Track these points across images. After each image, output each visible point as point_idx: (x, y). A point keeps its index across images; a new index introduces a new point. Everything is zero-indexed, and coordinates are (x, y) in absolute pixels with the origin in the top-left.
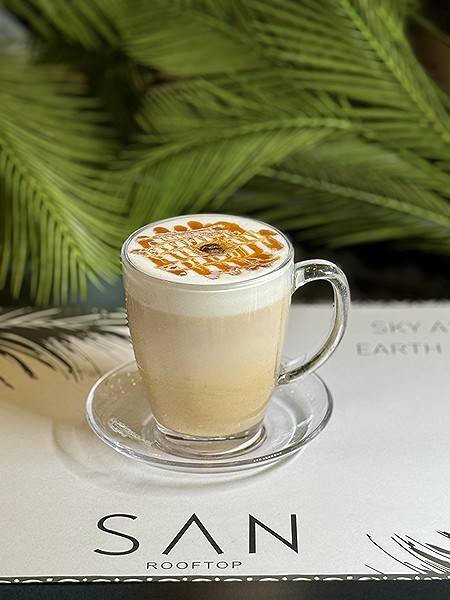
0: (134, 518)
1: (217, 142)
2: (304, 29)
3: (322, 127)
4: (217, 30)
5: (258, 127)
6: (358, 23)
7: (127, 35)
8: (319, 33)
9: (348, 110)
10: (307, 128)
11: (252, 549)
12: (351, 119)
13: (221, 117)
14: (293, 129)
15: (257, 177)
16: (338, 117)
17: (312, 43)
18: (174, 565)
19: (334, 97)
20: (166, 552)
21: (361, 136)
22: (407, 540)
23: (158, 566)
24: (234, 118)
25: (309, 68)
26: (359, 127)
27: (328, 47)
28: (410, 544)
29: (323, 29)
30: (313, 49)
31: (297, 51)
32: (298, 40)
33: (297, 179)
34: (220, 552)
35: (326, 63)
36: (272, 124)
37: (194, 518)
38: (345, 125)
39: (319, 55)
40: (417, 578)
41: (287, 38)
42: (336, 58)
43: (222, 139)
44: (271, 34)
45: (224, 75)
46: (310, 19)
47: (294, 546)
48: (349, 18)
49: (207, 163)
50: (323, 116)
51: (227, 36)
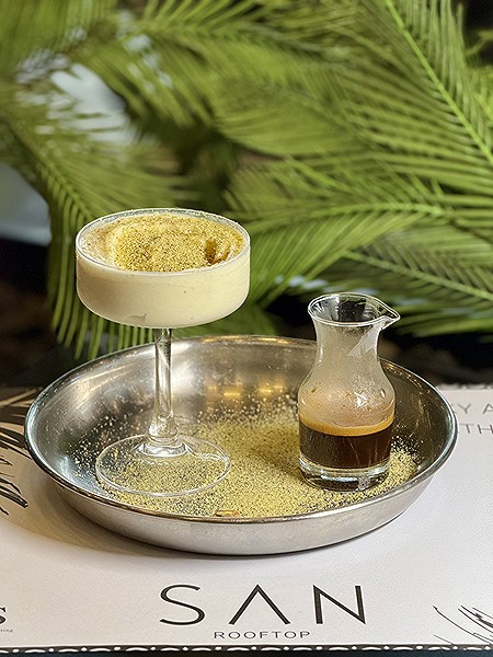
0: (197, 589)
1: (305, 222)
2: (400, 112)
3: (414, 212)
4: (311, 110)
5: (348, 209)
6: (454, 107)
7: (220, 112)
8: (416, 118)
9: (440, 196)
10: (398, 212)
11: (319, 620)
12: (443, 205)
13: (310, 197)
14: (383, 212)
15: (344, 260)
16: (430, 203)
17: (408, 127)
18: (242, 635)
19: (427, 182)
20: (233, 622)
21: (452, 223)
22: (475, 612)
23: (226, 636)
24: (323, 198)
25: (404, 152)
26: (450, 213)
27: (425, 131)
28: (477, 615)
29: (418, 112)
30: (408, 133)
31: (393, 135)
32: (395, 124)
33: (385, 265)
34: (287, 622)
35: (420, 147)
36: (363, 207)
37: (258, 589)
38: (437, 211)
39: (415, 140)
40: (487, 648)
41: (383, 121)
42: (431, 143)
43: (310, 221)
44: (366, 116)
45: (317, 156)
46: (408, 103)
47: (361, 618)
48: (444, 102)
49: (294, 243)
50: (414, 201)
51: (320, 117)
